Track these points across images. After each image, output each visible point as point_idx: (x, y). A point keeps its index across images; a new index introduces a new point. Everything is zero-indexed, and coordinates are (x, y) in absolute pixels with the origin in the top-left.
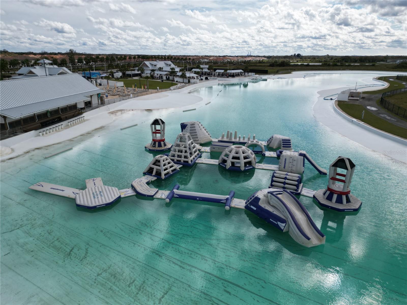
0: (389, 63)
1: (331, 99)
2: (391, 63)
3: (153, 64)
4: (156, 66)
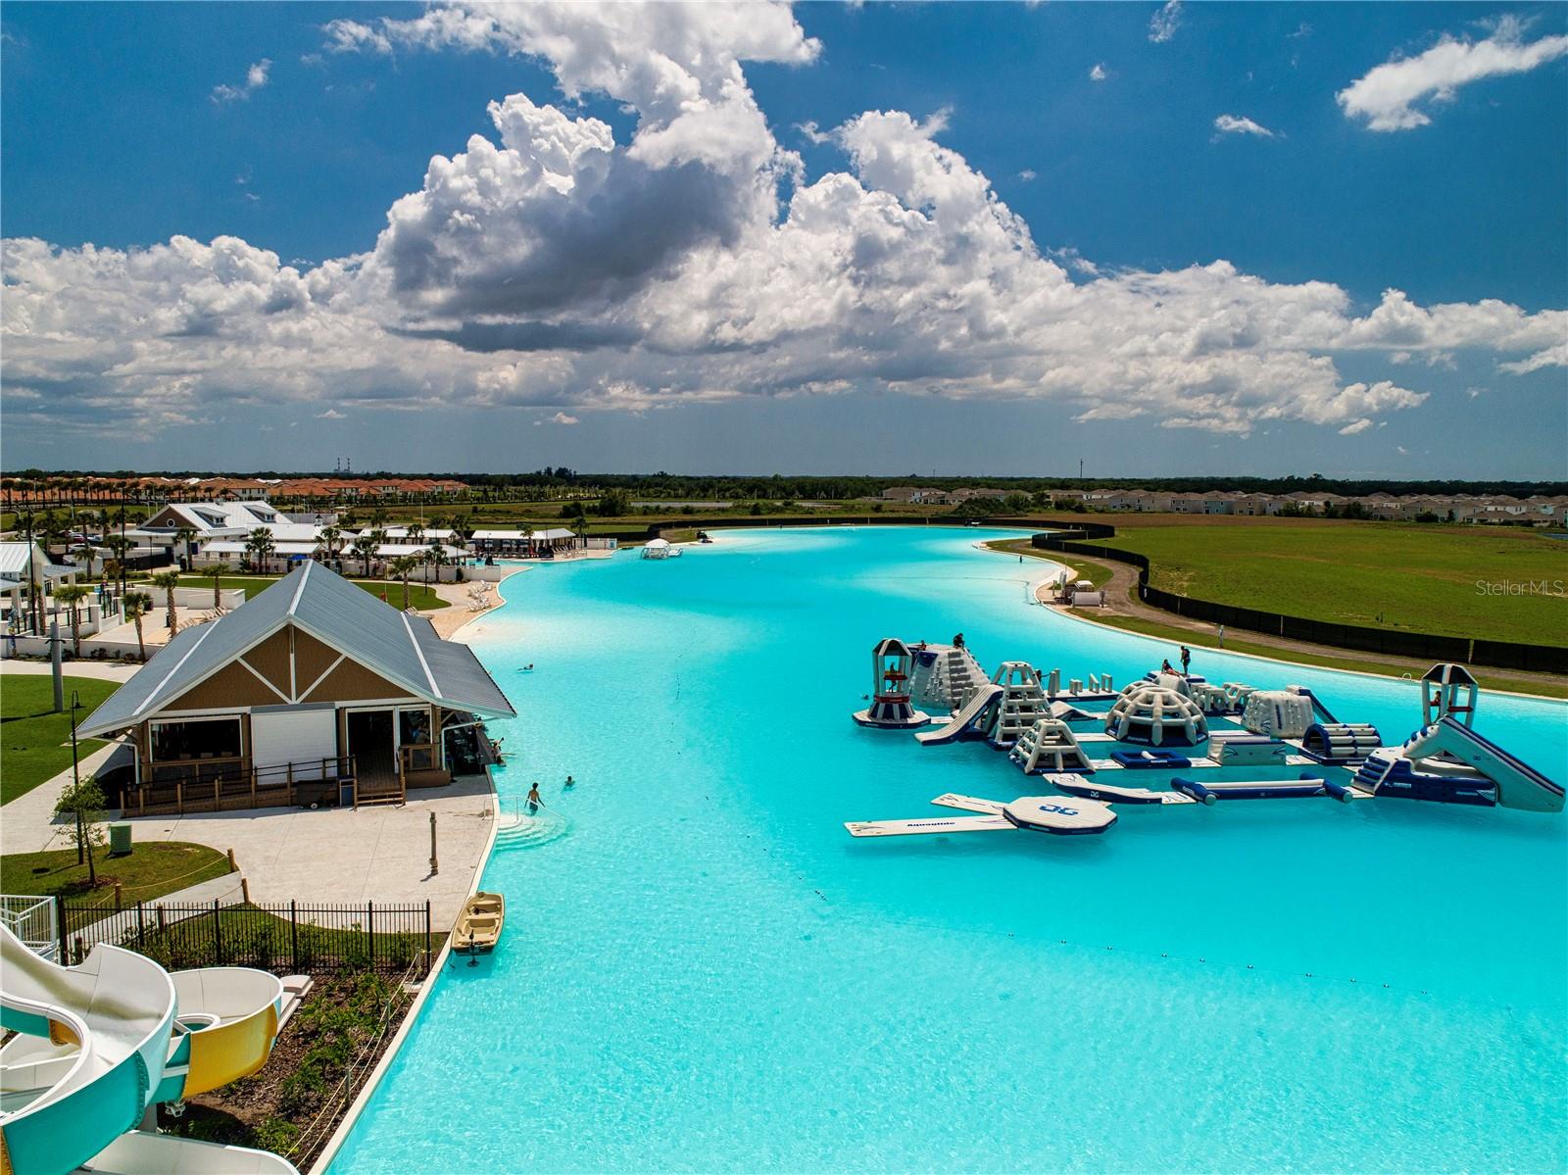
3: (210, 513)
4: (222, 520)
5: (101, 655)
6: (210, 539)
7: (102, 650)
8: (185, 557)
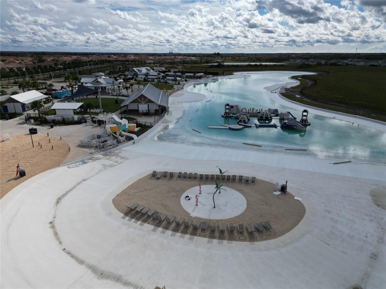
0: (291, 62)
1: (276, 92)
2: (293, 62)
3: (139, 70)
4: (141, 71)
5: (123, 96)
6: (139, 75)
7: (123, 95)
8: (135, 78)
